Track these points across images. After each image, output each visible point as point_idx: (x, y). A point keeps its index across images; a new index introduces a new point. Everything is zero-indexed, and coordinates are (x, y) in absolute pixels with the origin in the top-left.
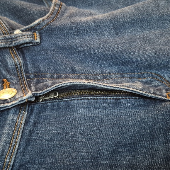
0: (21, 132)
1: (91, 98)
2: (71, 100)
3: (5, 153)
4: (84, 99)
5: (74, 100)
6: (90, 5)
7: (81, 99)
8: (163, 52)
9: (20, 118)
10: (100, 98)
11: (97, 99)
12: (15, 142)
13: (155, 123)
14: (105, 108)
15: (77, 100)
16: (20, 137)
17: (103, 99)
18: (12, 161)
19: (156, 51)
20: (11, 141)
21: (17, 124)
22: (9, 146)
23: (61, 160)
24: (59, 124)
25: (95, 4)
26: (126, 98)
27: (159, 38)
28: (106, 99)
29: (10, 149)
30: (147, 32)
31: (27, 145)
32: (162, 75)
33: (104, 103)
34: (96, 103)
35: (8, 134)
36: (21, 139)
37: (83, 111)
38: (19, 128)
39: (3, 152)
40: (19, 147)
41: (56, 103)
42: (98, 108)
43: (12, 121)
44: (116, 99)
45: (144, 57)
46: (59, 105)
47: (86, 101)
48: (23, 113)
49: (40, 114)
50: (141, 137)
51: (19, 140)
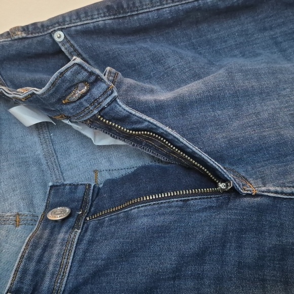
0: (73, 251)
1: (154, 203)
2: (131, 210)
3: (55, 276)
4: (145, 206)
5: (134, 209)
6: (148, 78)
7: (142, 207)
8: (237, 141)
9: (72, 236)
10: (165, 201)
11: (162, 203)
12: (66, 263)
13: (227, 225)
14: (172, 213)
15: (138, 208)
16: (71, 258)
17: (169, 202)
18: (64, 286)
19: (229, 140)
20: (61, 262)
21: (69, 242)
22: (60, 268)
23: (117, 279)
24: (116, 239)
25: (154, 76)
26: (196, 199)
27: (234, 120)
28: (173, 201)
29: (61, 271)
30: (219, 112)
31: (80, 266)
32: (237, 170)
33: (170, 207)
34: (161, 208)
35: (59, 253)
36: (73, 259)
37: (145, 220)
38: (71, 246)
39: (53, 275)
40: (70, 268)
41: (114, 216)
42: (163, 214)
43: (63, 239)
44: (184, 200)
45: (215, 147)
46: (118, 218)
47: (149, 207)
48: (76, 231)
49: (96, 231)
50: (210, 244)
51: (70, 261)
